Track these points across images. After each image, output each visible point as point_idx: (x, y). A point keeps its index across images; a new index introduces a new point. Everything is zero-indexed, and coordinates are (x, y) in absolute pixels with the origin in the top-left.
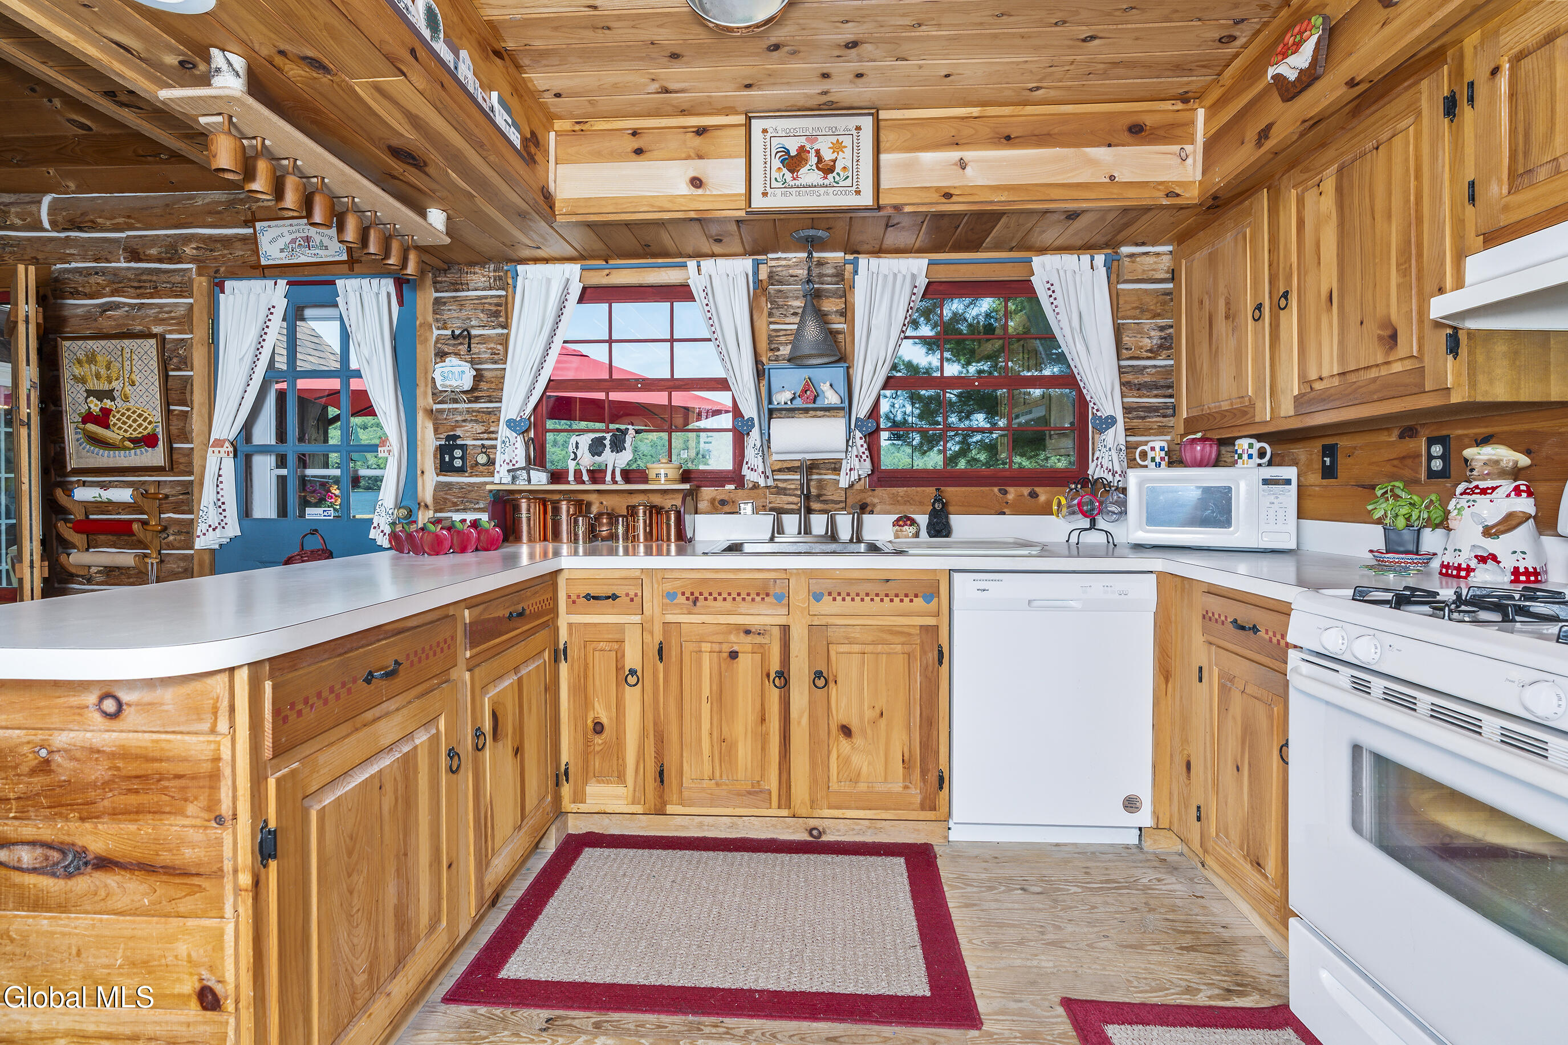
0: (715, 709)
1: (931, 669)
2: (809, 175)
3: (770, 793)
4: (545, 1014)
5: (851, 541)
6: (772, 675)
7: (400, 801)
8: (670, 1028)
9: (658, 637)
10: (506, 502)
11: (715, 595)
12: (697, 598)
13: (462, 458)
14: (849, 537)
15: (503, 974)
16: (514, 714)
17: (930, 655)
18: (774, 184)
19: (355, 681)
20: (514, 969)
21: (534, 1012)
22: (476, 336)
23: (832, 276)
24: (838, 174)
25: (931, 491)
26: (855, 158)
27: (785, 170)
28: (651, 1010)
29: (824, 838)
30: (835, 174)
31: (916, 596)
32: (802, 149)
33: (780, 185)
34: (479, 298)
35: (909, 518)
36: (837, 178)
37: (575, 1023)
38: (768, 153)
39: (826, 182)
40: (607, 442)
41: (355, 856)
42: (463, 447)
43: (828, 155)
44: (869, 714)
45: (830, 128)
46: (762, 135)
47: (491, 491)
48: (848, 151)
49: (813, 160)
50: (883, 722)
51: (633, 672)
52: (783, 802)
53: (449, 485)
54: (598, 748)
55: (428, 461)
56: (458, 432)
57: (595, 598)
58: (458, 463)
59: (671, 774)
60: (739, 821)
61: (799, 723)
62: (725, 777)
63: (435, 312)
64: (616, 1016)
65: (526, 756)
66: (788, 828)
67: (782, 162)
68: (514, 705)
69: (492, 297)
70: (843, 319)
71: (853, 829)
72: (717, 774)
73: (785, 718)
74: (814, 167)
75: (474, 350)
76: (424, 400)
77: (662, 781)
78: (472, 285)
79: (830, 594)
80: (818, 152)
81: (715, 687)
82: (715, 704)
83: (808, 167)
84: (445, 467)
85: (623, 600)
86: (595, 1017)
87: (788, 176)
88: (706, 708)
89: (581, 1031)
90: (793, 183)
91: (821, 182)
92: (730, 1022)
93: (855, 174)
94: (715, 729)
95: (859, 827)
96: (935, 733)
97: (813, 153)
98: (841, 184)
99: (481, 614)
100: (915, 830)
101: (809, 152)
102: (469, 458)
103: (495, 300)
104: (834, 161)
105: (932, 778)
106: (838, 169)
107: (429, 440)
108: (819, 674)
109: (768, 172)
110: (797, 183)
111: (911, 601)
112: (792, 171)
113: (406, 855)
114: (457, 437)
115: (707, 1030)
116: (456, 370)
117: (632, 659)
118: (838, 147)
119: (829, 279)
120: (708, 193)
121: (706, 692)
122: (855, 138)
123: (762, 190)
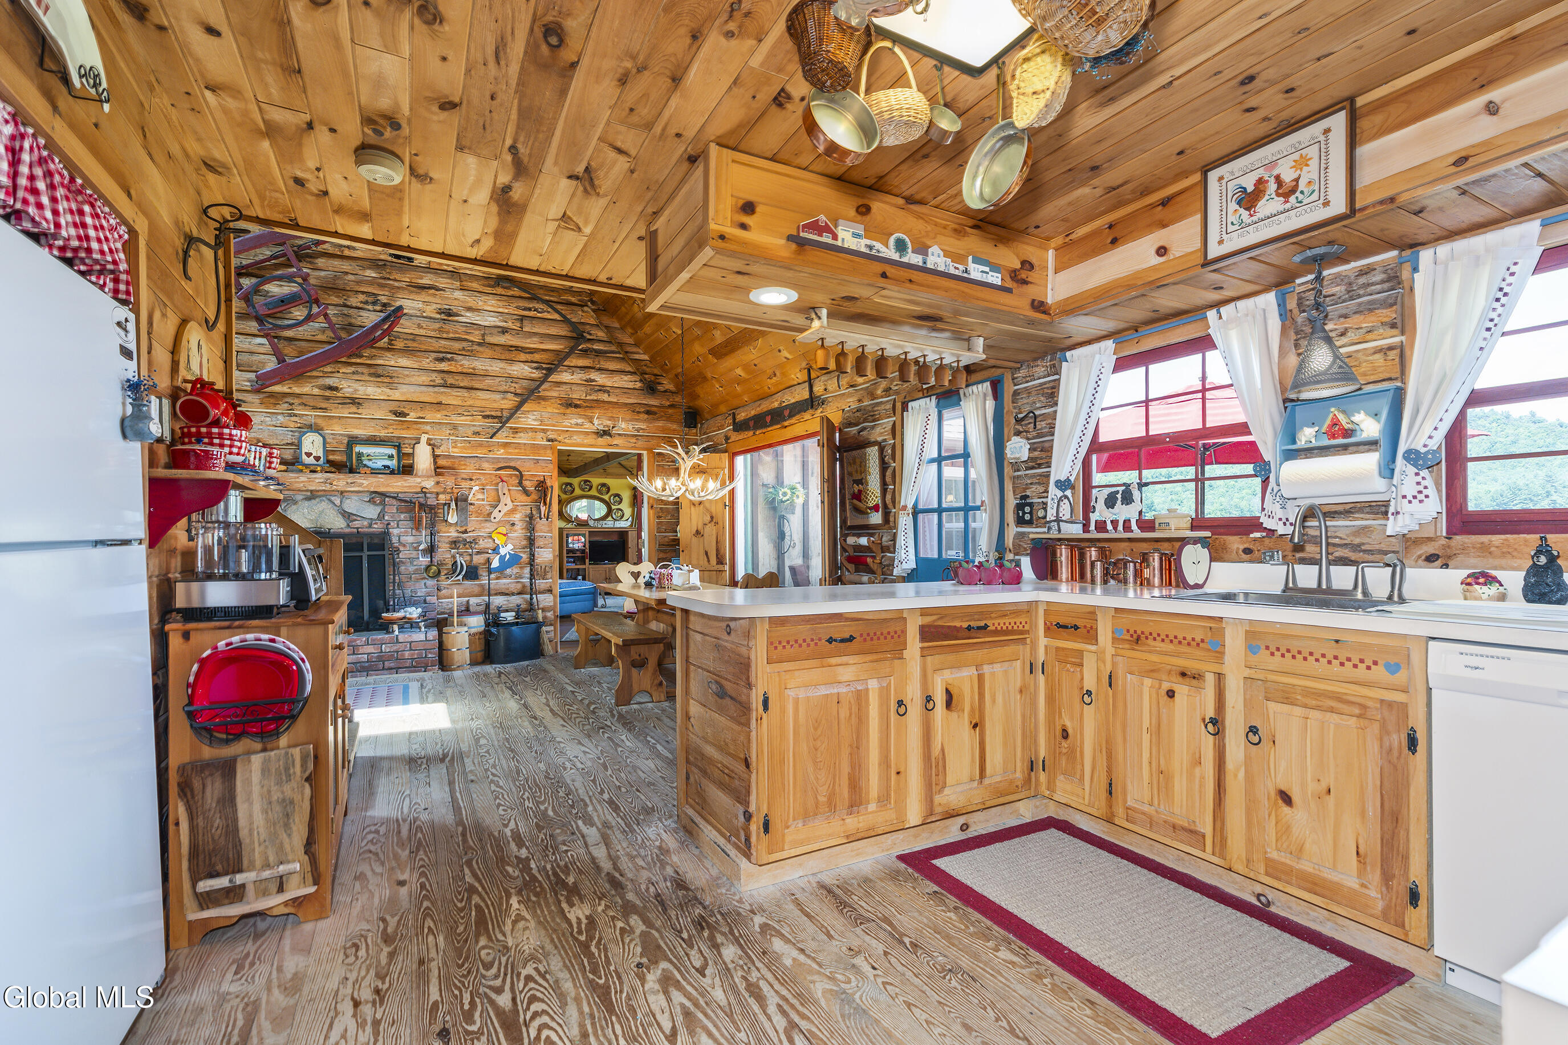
0: (1154, 740)
1: (1395, 753)
2: (1267, 205)
3: (1204, 836)
4: (936, 888)
5: (1390, 597)
6: (1207, 720)
7: (853, 716)
8: (994, 932)
9: (1109, 669)
10: (1047, 548)
11: (1155, 635)
12: (1139, 637)
13: (1031, 513)
14: (1386, 594)
15: (934, 862)
16: (972, 698)
17: (1395, 737)
18: (1231, 228)
19: (820, 639)
20: (942, 863)
21: (932, 885)
22: (1040, 415)
23: (1383, 282)
24: (1302, 192)
25: (1534, 539)
26: (1323, 166)
27: (1242, 211)
28: (991, 919)
29: (1273, 909)
30: (1298, 194)
31: (1375, 663)
32: (1260, 182)
33: (1236, 227)
34: (1041, 384)
35: (1484, 575)
36: (1301, 197)
37: (947, 901)
38: (1224, 197)
39: (1288, 206)
40: (1119, 496)
41: (819, 732)
42: (1031, 505)
43: (1288, 177)
44: (1312, 787)
45: (1293, 146)
46: (1218, 184)
47: (1033, 539)
48: (1314, 164)
49: (1272, 186)
50: (1331, 800)
51: (1089, 693)
52: (1217, 850)
53: (1023, 534)
54: (1064, 751)
55: (1010, 517)
56: (1028, 493)
57: (1065, 627)
58: (1027, 517)
59: (1117, 789)
60: (1187, 857)
61: (1236, 776)
62: (1162, 807)
63: (1013, 402)
64: (970, 910)
65: (988, 732)
66: (1233, 882)
67: (1239, 203)
68: (972, 692)
69: (1050, 381)
70: (1395, 331)
71: (1308, 914)
72: (1156, 802)
73: (1220, 766)
74: (1273, 196)
75: (1038, 427)
76: (1007, 470)
77: (1111, 793)
78: (1036, 375)
79: (1267, 648)
80: (1278, 178)
81: (1154, 721)
82: (1154, 736)
83: (1267, 197)
84: (1020, 521)
85: (1082, 630)
86: (959, 904)
87: (1245, 214)
88: (1146, 737)
89: (945, 905)
90: (1249, 221)
91: (1281, 208)
92: (1032, 952)
93: (1322, 187)
94: (1154, 758)
95: (1316, 914)
96: (1402, 833)
97: (1272, 180)
98: (1305, 202)
99: (934, 621)
100: (1393, 948)
101: (1267, 181)
102: (1034, 513)
103: (1051, 384)
104: (1297, 180)
105: (1400, 888)
106: (1302, 186)
107: (1011, 502)
108: (1253, 730)
109: (1224, 219)
110: (1254, 218)
111: (1369, 668)
112: (1248, 209)
113: (858, 748)
114: (1026, 497)
115: (1013, 946)
116: (1017, 445)
117: (1089, 683)
118: (1302, 163)
119: (1378, 287)
120: (1172, 257)
121: (1146, 724)
122: (1323, 146)
123: (1218, 239)
